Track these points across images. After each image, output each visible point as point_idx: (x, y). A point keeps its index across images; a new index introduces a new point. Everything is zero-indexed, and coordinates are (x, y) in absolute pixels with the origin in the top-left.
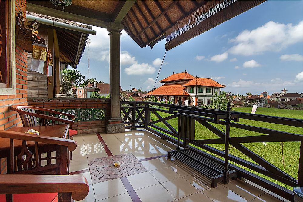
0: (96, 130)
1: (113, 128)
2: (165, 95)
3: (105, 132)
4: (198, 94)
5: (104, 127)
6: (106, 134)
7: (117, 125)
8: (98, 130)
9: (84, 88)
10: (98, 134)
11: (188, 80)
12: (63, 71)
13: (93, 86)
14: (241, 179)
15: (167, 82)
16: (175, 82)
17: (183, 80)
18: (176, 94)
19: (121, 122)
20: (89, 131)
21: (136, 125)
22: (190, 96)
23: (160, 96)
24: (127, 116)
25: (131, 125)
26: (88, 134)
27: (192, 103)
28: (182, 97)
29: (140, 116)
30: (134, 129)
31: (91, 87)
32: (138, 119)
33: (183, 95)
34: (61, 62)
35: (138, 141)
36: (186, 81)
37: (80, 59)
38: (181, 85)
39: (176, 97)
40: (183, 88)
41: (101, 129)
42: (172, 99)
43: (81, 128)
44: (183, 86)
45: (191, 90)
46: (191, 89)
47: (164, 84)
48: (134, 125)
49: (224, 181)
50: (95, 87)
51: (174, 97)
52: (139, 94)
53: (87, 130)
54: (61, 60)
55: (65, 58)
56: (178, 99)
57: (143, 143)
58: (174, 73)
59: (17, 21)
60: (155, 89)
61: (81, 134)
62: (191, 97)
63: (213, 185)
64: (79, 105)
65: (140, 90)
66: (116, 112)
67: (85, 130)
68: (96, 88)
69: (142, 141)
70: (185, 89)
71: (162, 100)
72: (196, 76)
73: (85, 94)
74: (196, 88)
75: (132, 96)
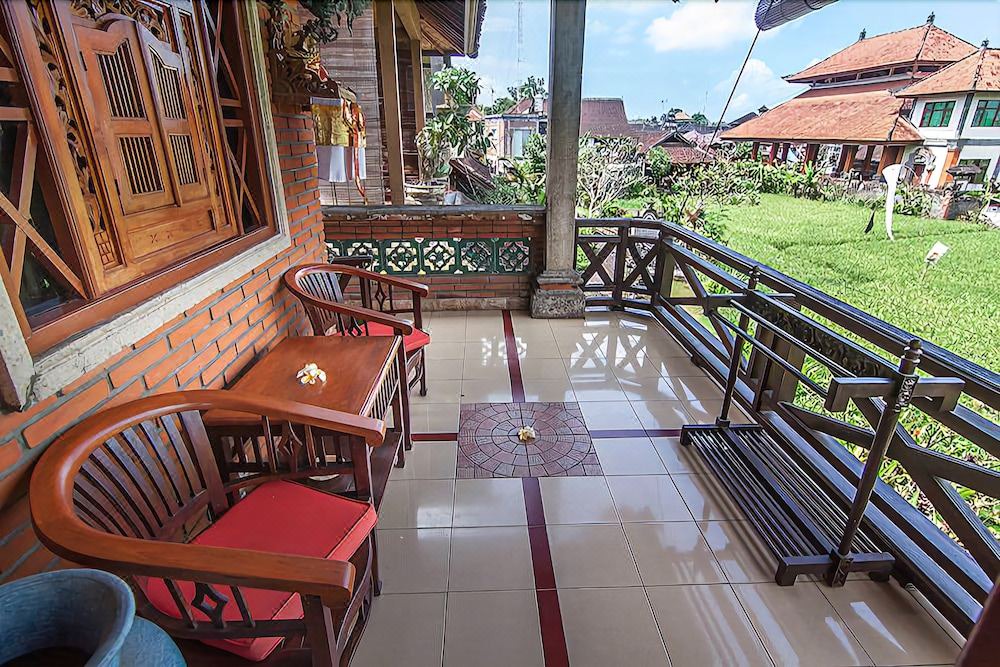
0: (503, 302)
1: (550, 301)
2: (801, 141)
3: (527, 310)
4: (970, 132)
5: (525, 294)
6: (530, 319)
7: (561, 296)
8: (508, 303)
9: (504, 118)
10: (506, 314)
11: (931, 68)
12: (437, 76)
13: (532, 111)
14: (903, 585)
15: (821, 80)
16: (862, 77)
17: (900, 69)
18: (850, 134)
19: (575, 287)
20: (484, 303)
21: (626, 295)
22: (919, 142)
23: (776, 143)
24: (596, 266)
25: (609, 294)
26: (480, 312)
27: (925, 174)
28: (879, 149)
29: (641, 269)
30: (617, 307)
31: (527, 112)
32: (633, 277)
33: (884, 137)
34: (427, 53)
35: (626, 345)
36: (920, 68)
37: (477, 38)
38: (886, 92)
39: (850, 148)
40: (897, 104)
41: (516, 300)
42: (830, 153)
43: (464, 294)
44: (897, 97)
45: (937, 116)
46: (938, 107)
47: (806, 87)
48: (617, 295)
49: (832, 574)
50: (537, 113)
51: (841, 146)
52: (689, 136)
53: (480, 300)
54: (426, 45)
55: (436, 35)
56: (861, 155)
57: (640, 355)
58: (863, 35)
59: (268, 37)
60: (763, 110)
61: (462, 309)
62: (926, 147)
63: (783, 577)
64: (458, 230)
65: (698, 117)
66: (561, 254)
67: (473, 300)
68: (541, 117)
69: (639, 347)
70: (905, 112)
71: (785, 158)
72: (985, 43)
73: (509, 139)
74: (967, 105)
75: (664, 143)
